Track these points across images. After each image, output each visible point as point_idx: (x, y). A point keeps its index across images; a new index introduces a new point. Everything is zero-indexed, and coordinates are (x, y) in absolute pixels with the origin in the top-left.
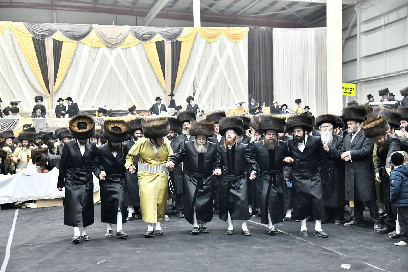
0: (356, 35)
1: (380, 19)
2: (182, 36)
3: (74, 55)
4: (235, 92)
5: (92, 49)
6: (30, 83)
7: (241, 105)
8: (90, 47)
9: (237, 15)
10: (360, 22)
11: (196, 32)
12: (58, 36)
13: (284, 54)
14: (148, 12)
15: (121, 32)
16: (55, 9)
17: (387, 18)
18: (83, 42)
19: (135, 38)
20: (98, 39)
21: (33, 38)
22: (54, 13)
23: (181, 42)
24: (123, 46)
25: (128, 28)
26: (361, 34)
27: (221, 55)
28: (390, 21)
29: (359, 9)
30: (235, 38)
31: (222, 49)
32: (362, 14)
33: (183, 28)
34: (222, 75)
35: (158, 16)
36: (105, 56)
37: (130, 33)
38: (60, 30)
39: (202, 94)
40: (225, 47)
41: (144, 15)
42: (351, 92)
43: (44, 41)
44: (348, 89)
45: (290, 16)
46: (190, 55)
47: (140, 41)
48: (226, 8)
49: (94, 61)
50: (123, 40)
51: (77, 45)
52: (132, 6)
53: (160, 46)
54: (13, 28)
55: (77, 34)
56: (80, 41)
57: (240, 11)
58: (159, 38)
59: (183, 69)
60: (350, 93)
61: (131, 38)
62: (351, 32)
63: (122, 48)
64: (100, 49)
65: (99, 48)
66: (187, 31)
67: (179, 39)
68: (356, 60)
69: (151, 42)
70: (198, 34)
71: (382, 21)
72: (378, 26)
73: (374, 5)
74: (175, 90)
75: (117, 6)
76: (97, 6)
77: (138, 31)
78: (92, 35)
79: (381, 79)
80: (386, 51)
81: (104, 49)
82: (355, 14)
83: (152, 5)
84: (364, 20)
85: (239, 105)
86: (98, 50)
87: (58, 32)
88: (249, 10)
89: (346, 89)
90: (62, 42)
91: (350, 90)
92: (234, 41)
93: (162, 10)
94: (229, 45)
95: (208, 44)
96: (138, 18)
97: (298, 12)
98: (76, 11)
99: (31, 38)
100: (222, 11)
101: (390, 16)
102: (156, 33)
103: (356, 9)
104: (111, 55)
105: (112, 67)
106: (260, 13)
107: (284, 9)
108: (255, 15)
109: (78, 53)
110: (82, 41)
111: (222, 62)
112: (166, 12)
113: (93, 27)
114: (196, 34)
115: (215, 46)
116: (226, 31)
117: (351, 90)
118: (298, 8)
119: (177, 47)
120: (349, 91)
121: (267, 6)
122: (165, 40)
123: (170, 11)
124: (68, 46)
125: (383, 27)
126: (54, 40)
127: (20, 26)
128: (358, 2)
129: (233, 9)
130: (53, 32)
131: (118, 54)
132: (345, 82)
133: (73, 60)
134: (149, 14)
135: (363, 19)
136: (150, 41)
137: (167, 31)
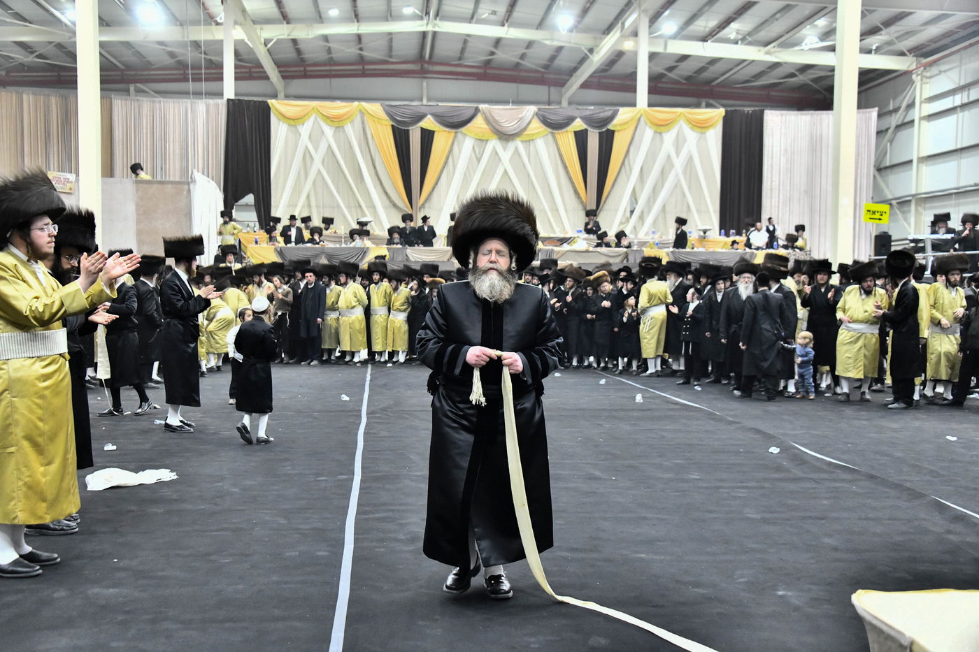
0: (913, 121)
1: (954, 95)
2: (615, 122)
3: (451, 151)
4: (699, 211)
5: (478, 142)
6: (386, 193)
7: (705, 233)
8: (473, 140)
9: (714, 83)
10: (921, 98)
11: (638, 116)
12: (429, 123)
13: (782, 152)
14: (568, 80)
15: (520, 116)
16: (425, 78)
17: (965, 94)
18: (463, 132)
19: (542, 125)
20: (486, 126)
21: (393, 126)
22: (425, 84)
23: (613, 132)
24: (524, 137)
25: (532, 109)
26: (922, 119)
27: (678, 154)
28: (971, 99)
29: (919, 77)
30: (701, 126)
31: (679, 143)
32: (924, 86)
33: (618, 110)
34: (677, 185)
35: (585, 85)
36: (496, 153)
37: (535, 117)
38: (432, 114)
39: (645, 214)
40: (685, 140)
41: (561, 84)
42: (881, 217)
43: (408, 131)
44: (876, 213)
45: (802, 87)
46: (628, 151)
47: (550, 130)
48: (695, 73)
49: (479, 160)
50: (525, 129)
51: (455, 137)
52: (543, 70)
53: (581, 138)
54: (366, 113)
55: (455, 120)
56: (460, 130)
57: (718, 78)
58: (579, 125)
59: (616, 174)
60: (880, 219)
61: (536, 125)
62: (906, 115)
63: (522, 141)
64: (489, 142)
65: (487, 140)
66: (624, 114)
67: (610, 127)
68: (911, 162)
69: (567, 131)
70: (642, 119)
71: (958, 100)
72: (951, 106)
73: (945, 71)
74: (601, 206)
75: (520, 71)
76: (488, 71)
77: (547, 115)
78: (479, 121)
79: (951, 194)
80: (962, 149)
81: (494, 143)
82: (914, 86)
83: (575, 69)
84: (928, 96)
85: (702, 233)
86: (486, 144)
87: (429, 116)
88: (733, 76)
89: (874, 213)
90: (433, 132)
91: (879, 214)
92: (699, 130)
93: (591, 76)
94: (691, 136)
95: (658, 135)
96: (553, 89)
97: (816, 80)
98: (457, 79)
99: (390, 127)
100: (689, 78)
101: (971, 91)
102: (576, 118)
103: (914, 76)
104: (505, 153)
105: (505, 170)
106: (753, 82)
107: (792, 75)
108: (743, 85)
109: (456, 148)
110: (463, 130)
111: (679, 163)
112: (596, 80)
113: (481, 109)
114: (639, 120)
115: (669, 137)
116: (687, 115)
117: (882, 215)
118: (815, 74)
119: (607, 140)
120: (877, 216)
121: (764, 71)
122: (589, 129)
123: (605, 77)
124: (442, 139)
125: (959, 109)
126: (422, 128)
127: (375, 108)
128: (919, 66)
129: (706, 75)
130: (421, 117)
131: (516, 150)
132: (878, 200)
133: (447, 159)
134: (569, 83)
135: (926, 95)
136: (565, 130)
137: (593, 114)
